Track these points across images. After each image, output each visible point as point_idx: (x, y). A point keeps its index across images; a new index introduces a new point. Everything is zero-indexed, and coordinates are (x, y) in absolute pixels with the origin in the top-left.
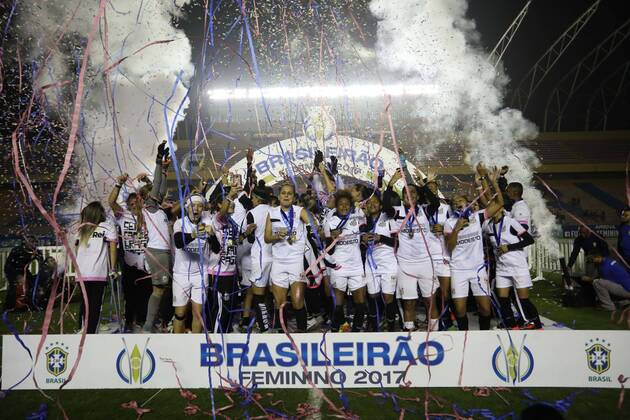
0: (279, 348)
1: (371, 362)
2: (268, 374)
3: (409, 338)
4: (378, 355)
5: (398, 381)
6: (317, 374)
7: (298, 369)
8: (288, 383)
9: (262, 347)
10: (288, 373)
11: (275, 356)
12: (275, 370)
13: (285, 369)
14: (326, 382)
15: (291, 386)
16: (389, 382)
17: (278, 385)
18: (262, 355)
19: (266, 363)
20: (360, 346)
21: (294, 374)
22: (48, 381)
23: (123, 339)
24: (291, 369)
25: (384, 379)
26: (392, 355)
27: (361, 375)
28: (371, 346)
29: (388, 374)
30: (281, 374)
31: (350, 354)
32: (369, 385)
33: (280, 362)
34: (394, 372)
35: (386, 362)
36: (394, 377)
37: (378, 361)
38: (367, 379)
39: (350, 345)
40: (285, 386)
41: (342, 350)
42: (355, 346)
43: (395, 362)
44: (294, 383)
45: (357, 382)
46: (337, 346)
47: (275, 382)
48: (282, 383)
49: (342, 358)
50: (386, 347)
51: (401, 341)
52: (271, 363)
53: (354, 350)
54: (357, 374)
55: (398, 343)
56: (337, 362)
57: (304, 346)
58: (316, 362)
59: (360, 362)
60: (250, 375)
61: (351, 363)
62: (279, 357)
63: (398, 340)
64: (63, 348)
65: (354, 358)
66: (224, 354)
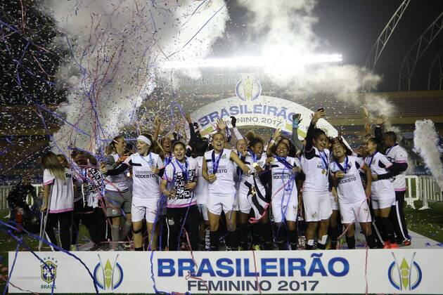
0: (219, 263)
1: (291, 274)
2: (211, 282)
3: (321, 255)
4: (297, 268)
5: (313, 289)
6: (249, 283)
7: (234, 278)
8: (226, 289)
9: (206, 261)
10: (225, 282)
11: (215, 269)
12: (216, 280)
13: (223, 279)
14: (256, 289)
15: (228, 292)
16: (305, 289)
17: (218, 292)
18: (206, 268)
19: (208, 274)
20: (282, 261)
21: (231, 283)
22: (42, 287)
23: (98, 255)
24: (228, 279)
25: (302, 287)
26: (307, 268)
27: (283, 284)
28: (291, 261)
29: (305, 283)
30: (220, 282)
31: (275, 267)
32: (290, 292)
33: (220, 274)
34: (310, 282)
35: (303, 274)
36: (309, 286)
37: (297, 273)
38: (288, 287)
39: (275, 260)
40: (224, 292)
41: (268, 264)
42: (278, 261)
43: (310, 274)
44: (230, 289)
45: (280, 289)
46: (264, 261)
47: (216, 289)
48: (221, 289)
49: (268, 271)
50: (303, 262)
51: (315, 257)
52: (212, 274)
53: (278, 264)
54: (280, 283)
55: (312, 259)
56: (264, 274)
57: (238, 261)
58: (247, 274)
59: (283, 274)
60: (197, 284)
61: (275, 274)
62: (219, 270)
63: (312, 256)
64: (54, 262)
65: (278, 271)
66: (176, 267)
